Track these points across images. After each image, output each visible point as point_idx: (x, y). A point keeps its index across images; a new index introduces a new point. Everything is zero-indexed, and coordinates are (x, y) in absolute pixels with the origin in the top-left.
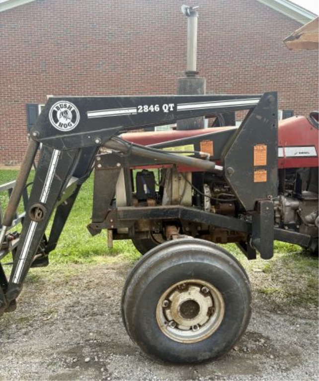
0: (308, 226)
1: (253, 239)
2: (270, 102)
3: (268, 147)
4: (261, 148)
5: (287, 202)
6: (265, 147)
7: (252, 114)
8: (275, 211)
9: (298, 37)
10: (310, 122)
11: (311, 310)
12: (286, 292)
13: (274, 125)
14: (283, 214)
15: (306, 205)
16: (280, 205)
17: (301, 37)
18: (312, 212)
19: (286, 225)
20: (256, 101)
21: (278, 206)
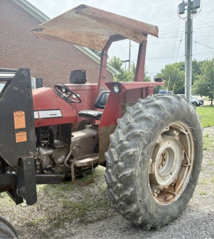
0: (60, 166)
1: (19, 189)
2: (24, 77)
3: (25, 113)
4: (20, 114)
5: (44, 152)
6: (23, 113)
7: (9, 86)
8: (35, 160)
9: (41, 30)
10: (55, 93)
11: (67, 228)
12: (49, 219)
13: (29, 95)
14: (42, 161)
15: (58, 151)
16: (39, 155)
17: (43, 30)
18: (62, 156)
19: (44, 170)
20: (12, 75)
21: (37, 156)
